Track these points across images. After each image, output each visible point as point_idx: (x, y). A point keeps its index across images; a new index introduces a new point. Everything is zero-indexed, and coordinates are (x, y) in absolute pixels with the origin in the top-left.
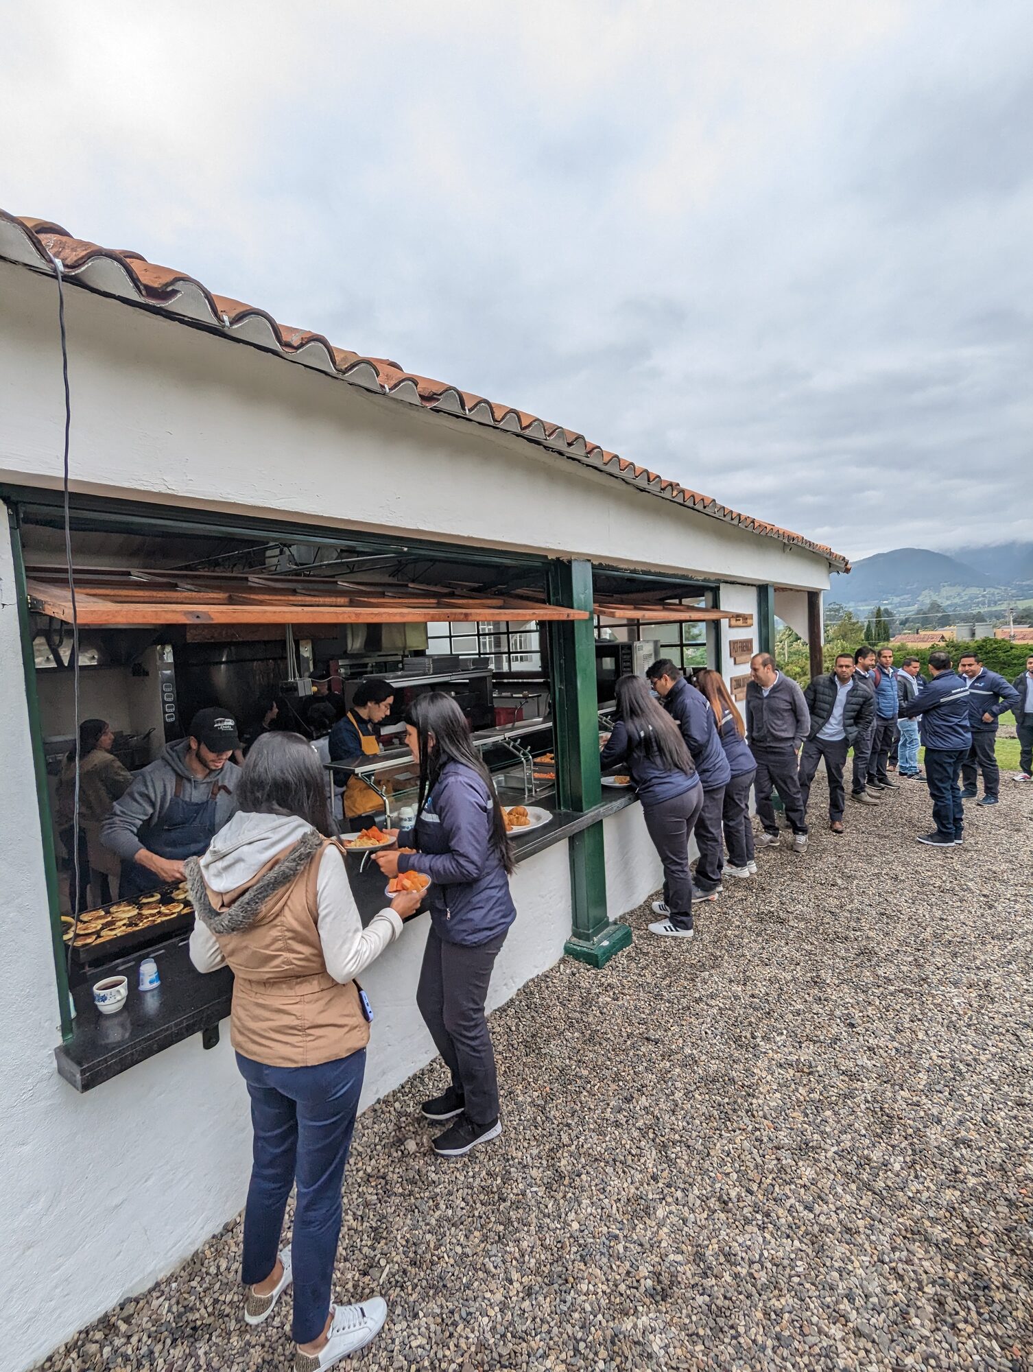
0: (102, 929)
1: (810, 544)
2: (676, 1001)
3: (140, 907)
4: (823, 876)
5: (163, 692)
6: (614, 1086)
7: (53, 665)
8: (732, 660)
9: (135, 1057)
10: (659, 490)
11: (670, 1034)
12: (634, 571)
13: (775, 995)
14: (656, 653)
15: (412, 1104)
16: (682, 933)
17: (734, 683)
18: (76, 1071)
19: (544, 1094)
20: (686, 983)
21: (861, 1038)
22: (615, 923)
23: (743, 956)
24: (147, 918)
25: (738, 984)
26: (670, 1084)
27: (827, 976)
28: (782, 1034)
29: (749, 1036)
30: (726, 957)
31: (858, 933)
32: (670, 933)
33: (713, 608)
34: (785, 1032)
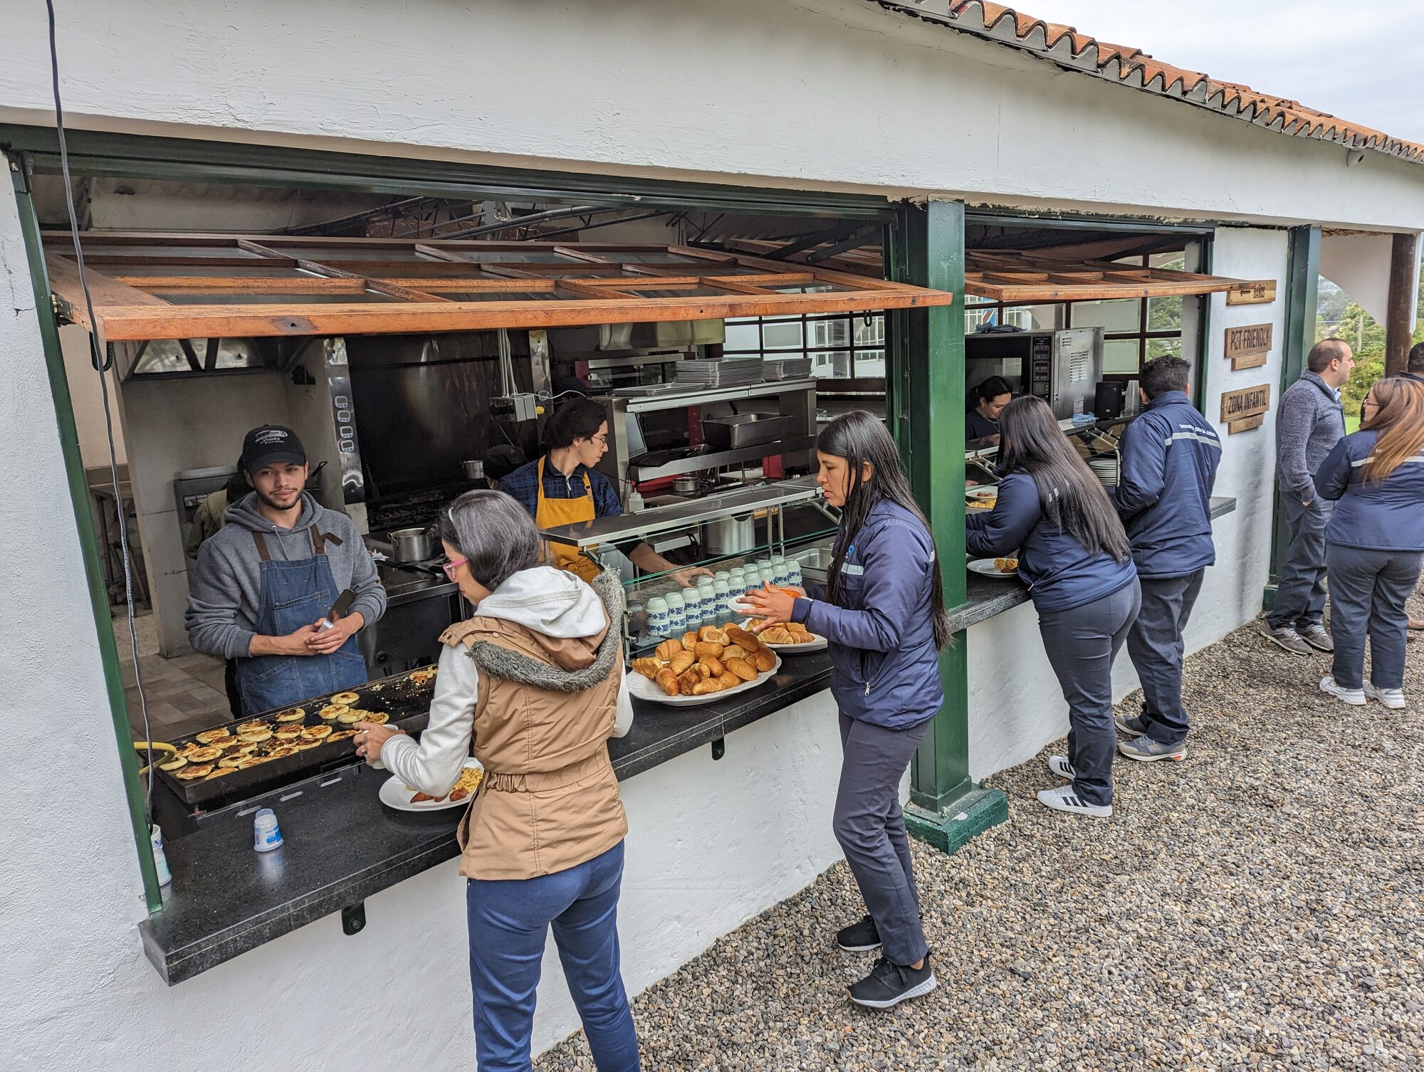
0: (223, 756)
1: (1401, 147)
2: (1066, 917)
3: (277, 726)
4: (1359, 733)
5: (336, 409)
6: (949, 1037)
7: (187, 367)
8: (1229, 362)
9: (240, 944)
10: (1094, 67)
11: (1050, 968)
12: (1048, 215)
13: (1238, 924)
14: (1097, 350)
15: (647, 1026)
16: (1091, 810)
17: (1228, 403)
18: (161, 955)
19: (842, 1035)
20: (1087, 890)
21: (1379, 1011)
22: (981, 786)
23: (1193, 855)
24: (282, 744)
25: (1177, 900)
26: (1038, 1045)
27: (1335, 902)
28: (1239, 987)
29: (1181, 985)
30: (1162, 855)
31: (1407, 835)
32: (1072, 808)
33: (1199, 271)
34: (1244, 985)
